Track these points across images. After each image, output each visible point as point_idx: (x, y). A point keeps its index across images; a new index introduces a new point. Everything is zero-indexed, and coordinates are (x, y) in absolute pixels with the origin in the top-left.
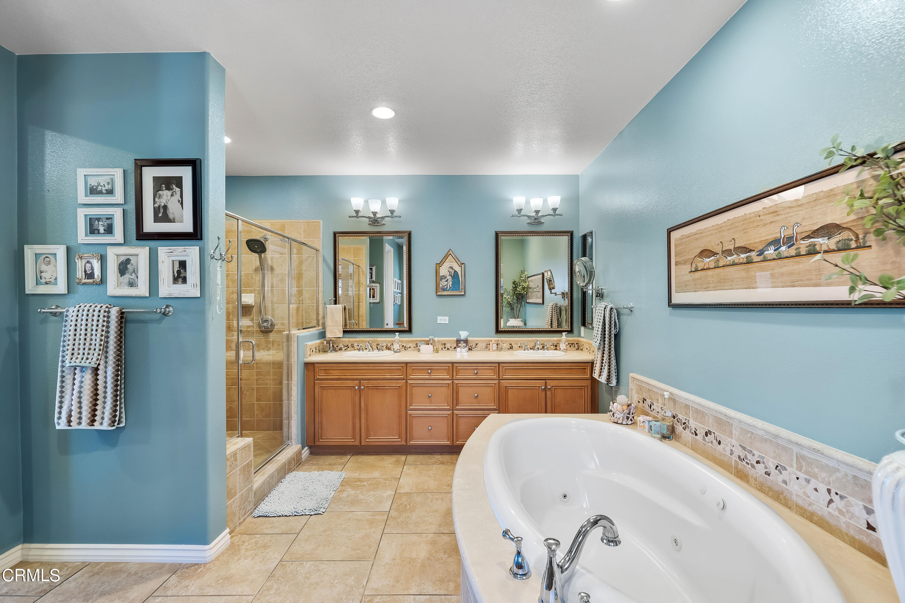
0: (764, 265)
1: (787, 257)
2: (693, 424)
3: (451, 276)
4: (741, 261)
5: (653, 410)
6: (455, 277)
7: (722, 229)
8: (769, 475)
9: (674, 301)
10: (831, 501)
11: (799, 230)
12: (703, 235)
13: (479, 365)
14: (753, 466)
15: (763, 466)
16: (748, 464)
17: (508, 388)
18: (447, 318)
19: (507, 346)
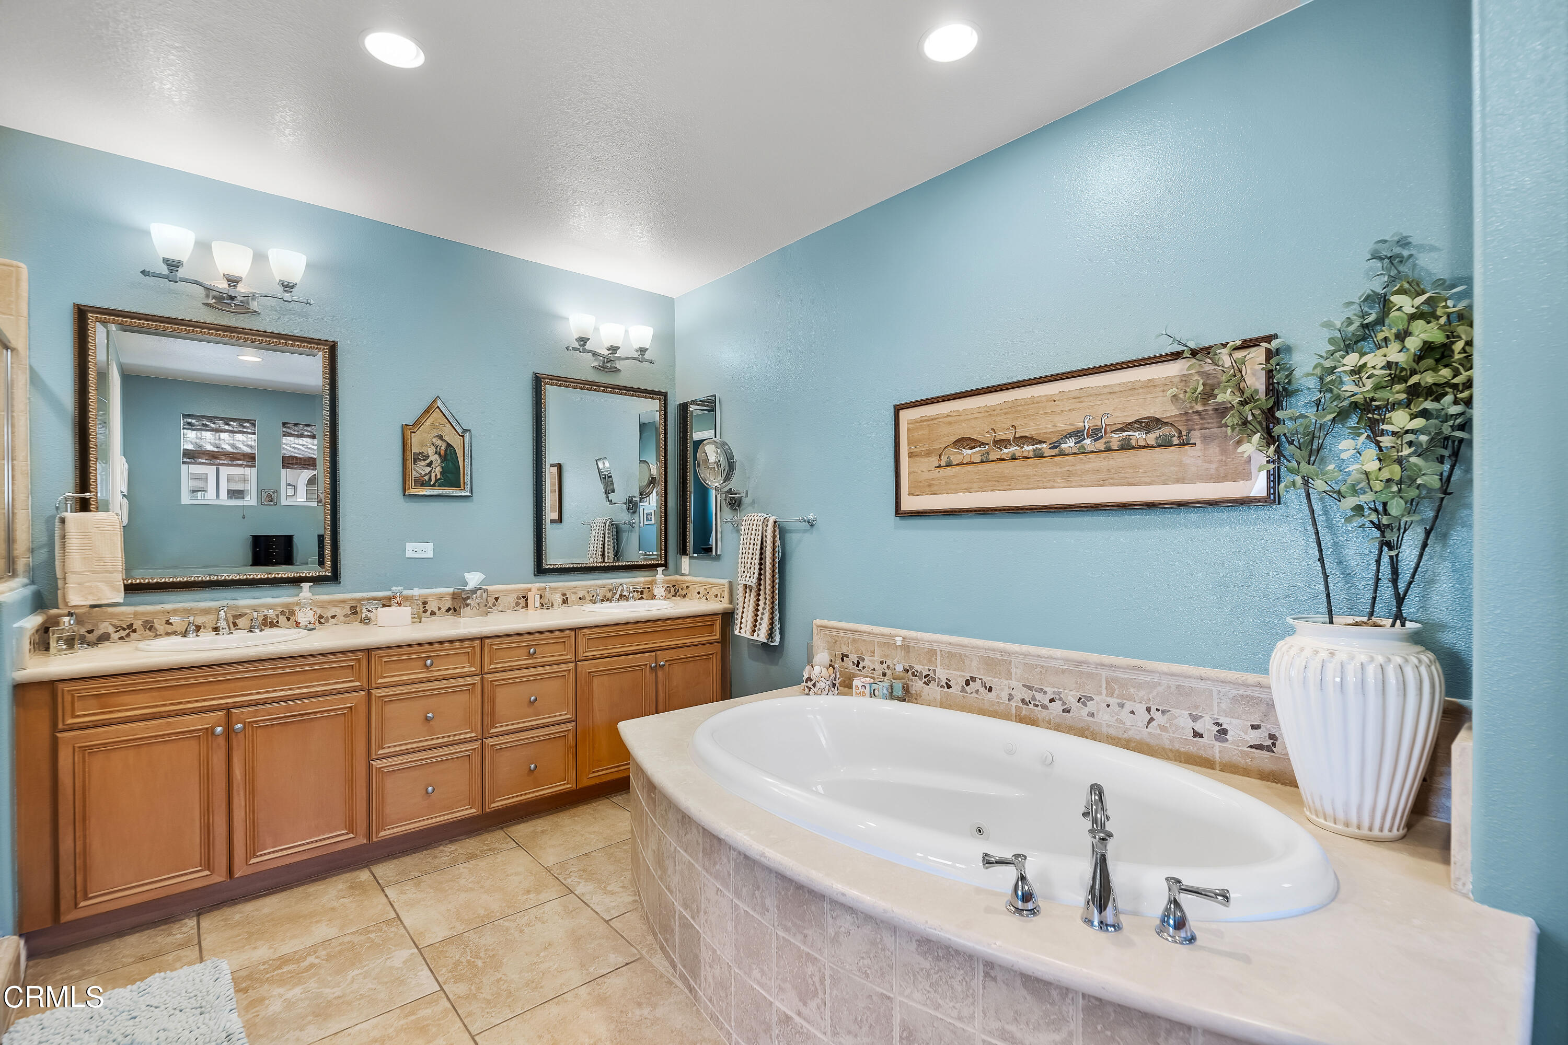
0: (1060, 461)
1: (1093, 452)
2: (942, 674)
3: (440, 454)
4: (1025, 454)
5: (864, 668)
6: (449, 458)
7: (995, 412)
8: (1068, 711)
9: (905, 507)
10: (1152, 720)
11: (1109, 422)
12: (962, 418)
13: (537, 636)
14: (1044, 707)
15: (1060, 702)
16: (1037, 706)
17: (593, 674)
18: (430, 546)
19: (558, 597)
